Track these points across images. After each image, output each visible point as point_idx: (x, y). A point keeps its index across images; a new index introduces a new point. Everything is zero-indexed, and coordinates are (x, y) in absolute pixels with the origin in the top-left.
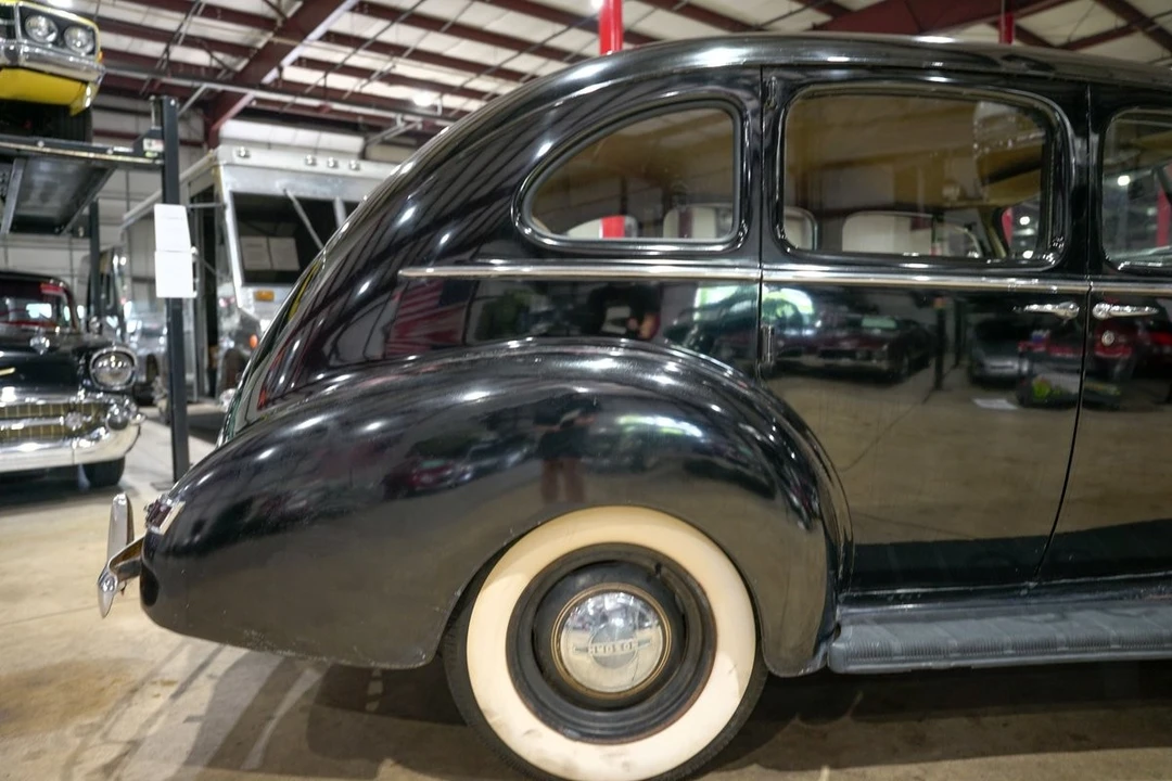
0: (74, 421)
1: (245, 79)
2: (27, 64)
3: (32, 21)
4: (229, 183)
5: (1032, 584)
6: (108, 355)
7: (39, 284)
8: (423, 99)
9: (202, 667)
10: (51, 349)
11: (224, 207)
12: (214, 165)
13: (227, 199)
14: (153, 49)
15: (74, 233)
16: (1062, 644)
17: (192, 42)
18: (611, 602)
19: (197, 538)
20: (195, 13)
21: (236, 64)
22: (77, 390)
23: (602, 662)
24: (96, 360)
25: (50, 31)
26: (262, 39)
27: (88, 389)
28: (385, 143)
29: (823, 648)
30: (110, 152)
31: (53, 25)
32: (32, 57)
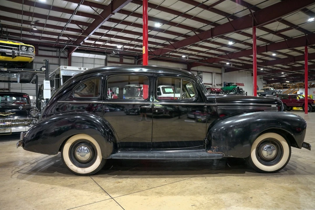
0: (26, 123)
1: (76, 43)
2: (21, 55)
3: (22, 47)
4: (62, 73)
5: (151, 149)
6: (33, 110)
7: (23, 95)
8: (119, 47)
9: (37, 162)
10: (22, 109)
11: (61, 79)
12: (59, 70)
13: (61, 77)
14: (56, 37)
15: (33, 83)
16: (147, 157)
17: (64, 35)
18: (86, 148)
19: (32, 138)
20: (64, 30)
21: (75, 40)
22: (27, 117)
23: (81, 156)
24: (31, 111)
25: (25, 49)
26: (80, 34)
27: (29, 117)
28: (111, 57)
29: (111, 155)
30: (35, 70)
31: (26, 47)
32: (22, 54)
